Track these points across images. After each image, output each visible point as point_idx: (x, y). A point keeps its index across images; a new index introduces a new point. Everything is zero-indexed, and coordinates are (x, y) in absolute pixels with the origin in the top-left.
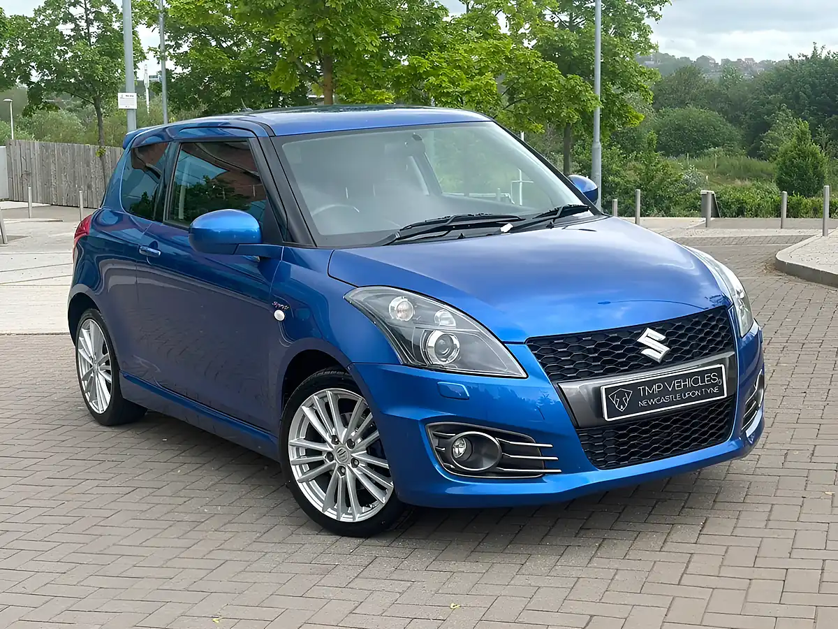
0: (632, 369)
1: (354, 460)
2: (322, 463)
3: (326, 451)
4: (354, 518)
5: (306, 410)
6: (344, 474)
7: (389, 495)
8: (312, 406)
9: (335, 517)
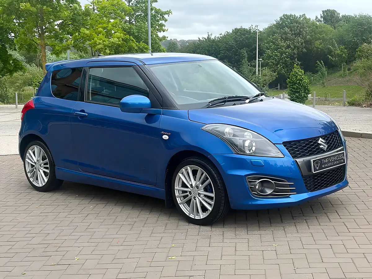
0: (318, 153)
1: (199, 194)
2: (187, 196)
3: (189, 191)
4: (200, 217)
5: (180, 175)
6: (196, 200)
7: (212, 207)
8: (182, 173)
9: (193, 217)
